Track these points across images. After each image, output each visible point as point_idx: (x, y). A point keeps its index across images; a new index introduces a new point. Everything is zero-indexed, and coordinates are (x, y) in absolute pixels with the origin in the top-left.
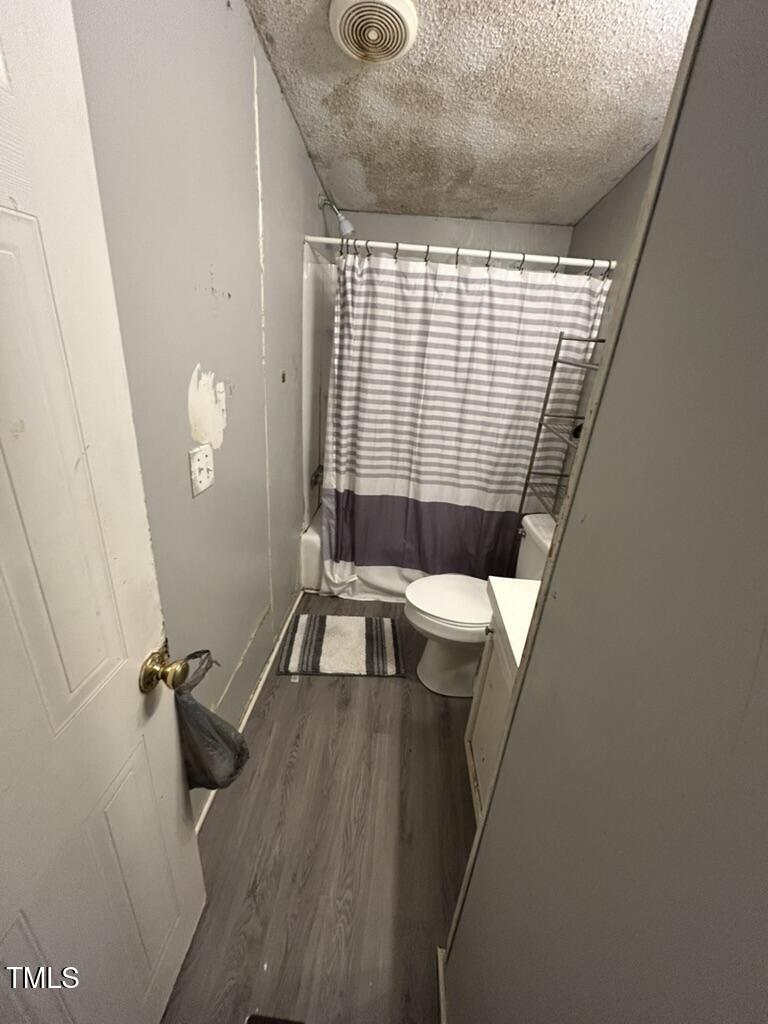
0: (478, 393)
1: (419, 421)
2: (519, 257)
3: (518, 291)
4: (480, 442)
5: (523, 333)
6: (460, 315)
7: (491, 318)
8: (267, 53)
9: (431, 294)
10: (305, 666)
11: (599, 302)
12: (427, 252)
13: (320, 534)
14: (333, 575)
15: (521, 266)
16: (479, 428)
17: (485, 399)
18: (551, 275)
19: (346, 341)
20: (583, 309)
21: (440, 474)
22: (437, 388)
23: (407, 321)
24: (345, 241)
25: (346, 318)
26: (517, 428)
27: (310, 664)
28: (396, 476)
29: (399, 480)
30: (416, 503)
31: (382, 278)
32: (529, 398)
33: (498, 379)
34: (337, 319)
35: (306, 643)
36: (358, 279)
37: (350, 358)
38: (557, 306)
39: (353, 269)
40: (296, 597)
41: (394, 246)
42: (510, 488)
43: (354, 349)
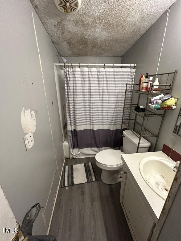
0: (106, 100)
1: (91, 109)
2: (112, 65)
3: (113, 73)
4: (108, 113)
5: (116, 84)
6: (99, 81)
7: (107, 81)
8: (36, 11)
9: (90, 76)
10: (69, 183)
11: (133, 74)
12: (88, 65)
13: (68, 142)
14: (73, 153)
15: (113, 67)
16: (107, 109)
17: (108, 102)
18: (121, 69)
19: (69, 91)
20: (130, 77)
21: (99, 122)
22: (95, 100)
23: (85, 84)
24: (65, 64)
25: (68, 84)
26: (117, 108)
27: (71, 182)
28: (87, 124)
29: (88, 125)
30: (93, 130)
31: (77, 73)
32: (119, 100)
33: (110, 96)
34: (66, 85)
35: (69, 175)
36: (70, 74)
37: (70, 95)
38: (123, 76)
39: (68, 71)
40: (64, 161)
41: (79, 64)
42: (117, 123)
43: (71, 92)
